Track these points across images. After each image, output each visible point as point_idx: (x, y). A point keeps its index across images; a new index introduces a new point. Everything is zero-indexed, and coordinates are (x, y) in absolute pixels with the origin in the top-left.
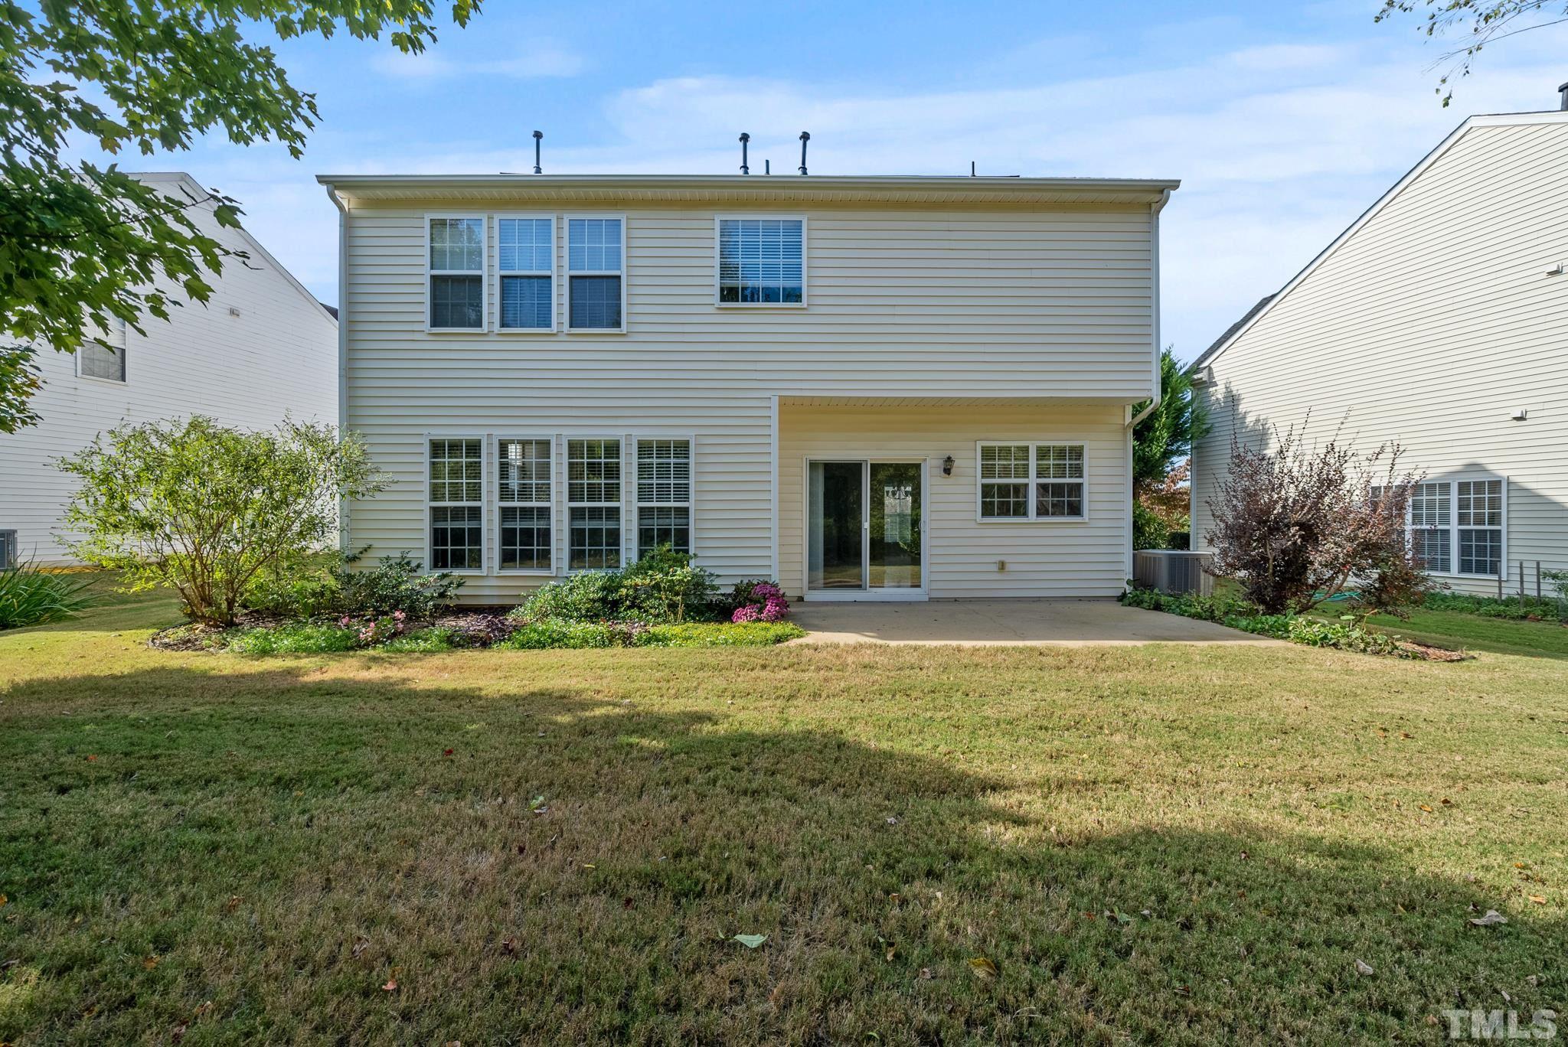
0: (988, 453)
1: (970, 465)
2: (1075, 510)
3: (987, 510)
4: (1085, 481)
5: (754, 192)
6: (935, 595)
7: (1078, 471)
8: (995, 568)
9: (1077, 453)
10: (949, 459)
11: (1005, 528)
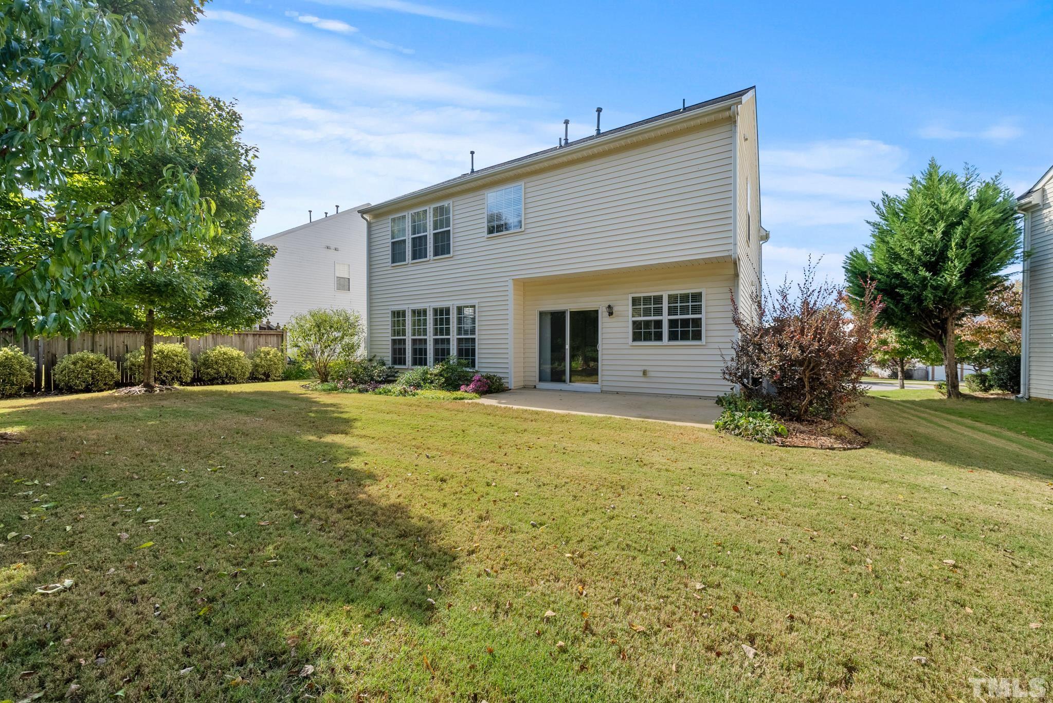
0: (635, 301)
1: (625, 309)
2: (697, 336)
3: (637, 337)
4: (703, 316)
5: (498, 177)
6: (605, 389)
7: (697, 309)
8: (641, 374)
9: (697, 297)
10: (609, 307)
11: (648, 349)
